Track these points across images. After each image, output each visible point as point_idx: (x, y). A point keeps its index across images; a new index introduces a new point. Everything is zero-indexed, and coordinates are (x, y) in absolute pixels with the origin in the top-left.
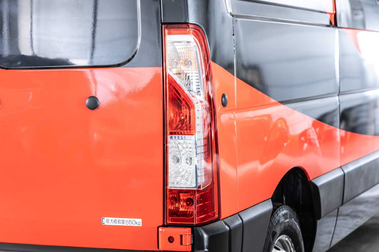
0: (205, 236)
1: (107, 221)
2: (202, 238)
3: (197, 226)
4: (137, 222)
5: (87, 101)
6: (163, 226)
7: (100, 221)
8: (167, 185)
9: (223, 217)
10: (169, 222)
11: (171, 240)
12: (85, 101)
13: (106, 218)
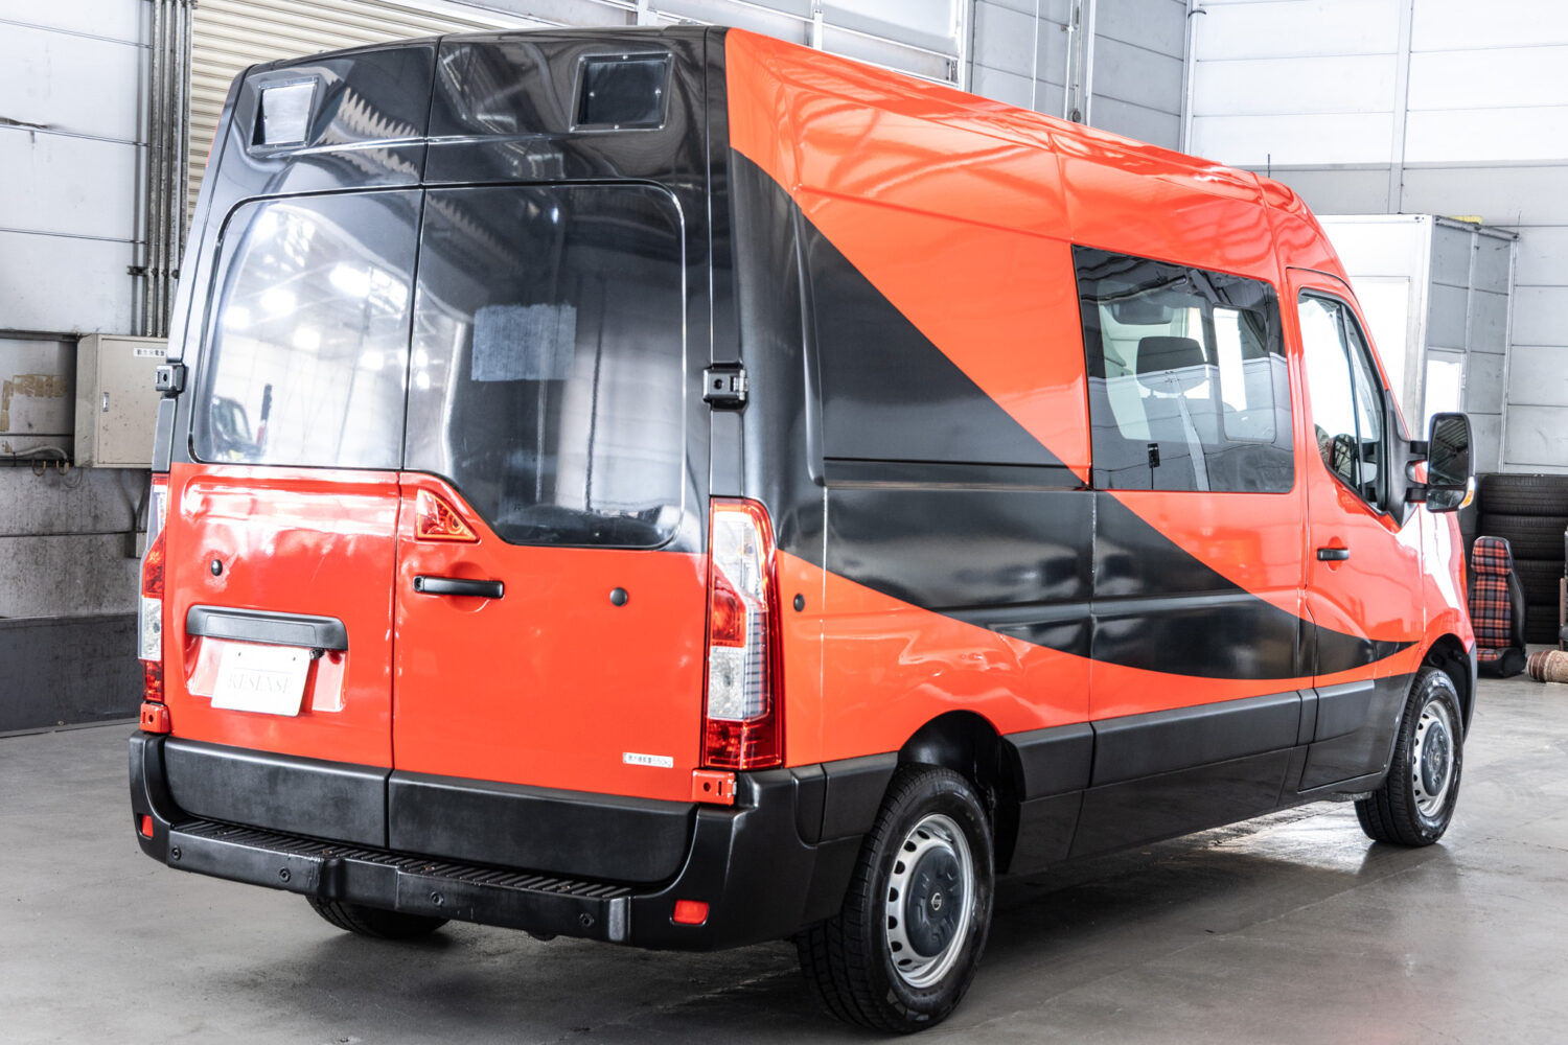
0: (756, 788)
1: (631, 757)
2: (750, 791)
3: (744, 771)
4: (666, 762)
5: (612, 594)
6: (700, 768)
7: (621, 758)
8: (706, 714)
9: (789, 763)
10: (709, 763)
11: (707, 787)
12: (609, 594)
13: (628, 754)
